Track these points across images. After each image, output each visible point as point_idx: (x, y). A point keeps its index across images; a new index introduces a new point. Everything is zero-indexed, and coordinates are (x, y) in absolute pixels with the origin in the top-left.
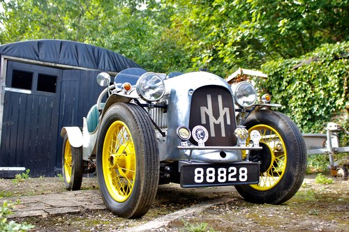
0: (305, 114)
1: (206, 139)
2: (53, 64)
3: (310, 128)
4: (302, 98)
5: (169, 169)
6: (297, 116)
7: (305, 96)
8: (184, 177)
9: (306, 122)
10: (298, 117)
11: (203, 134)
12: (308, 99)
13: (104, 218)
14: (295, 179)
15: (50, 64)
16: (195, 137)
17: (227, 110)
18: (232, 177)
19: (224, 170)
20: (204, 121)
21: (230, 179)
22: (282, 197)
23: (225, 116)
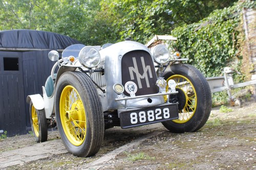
0: (207, 63)
1: (136, 90)
2: (14, 49)
3: (212, 73)
4: (204, 52)
5: (111, 116)
7: (206, 50)
9: (208, 69)
10: (203, 66)
11: (133, 87)
12: (208, 52)
13: (68, 160)
14: (204, 111)
15: (11, 49)
16: (127, 90)
17: (149, 67)
18: (159, 116)
19: (152, 112)
21: (157, 118)
22: (197, 126)
23: (148, 72)
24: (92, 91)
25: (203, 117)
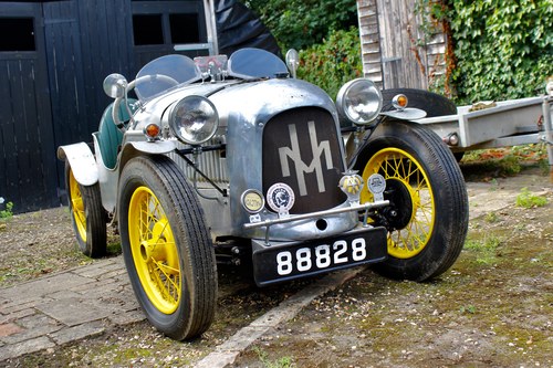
0: (518, 45)
1: (291, 203)
3: (527, 72)
4: (511, 14)
5: (237, 251)
6: (503, 50)
7: (517, 10)
8: (259, 270)
9: (520, 61)
11: (285, 196)
12: (523, 16)
13: (142, 342)
14: (448, 245)
16: (271, 204)
17: (326, 145)
18: (340, 257)
19: (327, 248)
20: (286, 172)
21: (337, 261)
22: (431, 272)
23: (323, 157)
24: (193, 216)
25: (444, 257)
